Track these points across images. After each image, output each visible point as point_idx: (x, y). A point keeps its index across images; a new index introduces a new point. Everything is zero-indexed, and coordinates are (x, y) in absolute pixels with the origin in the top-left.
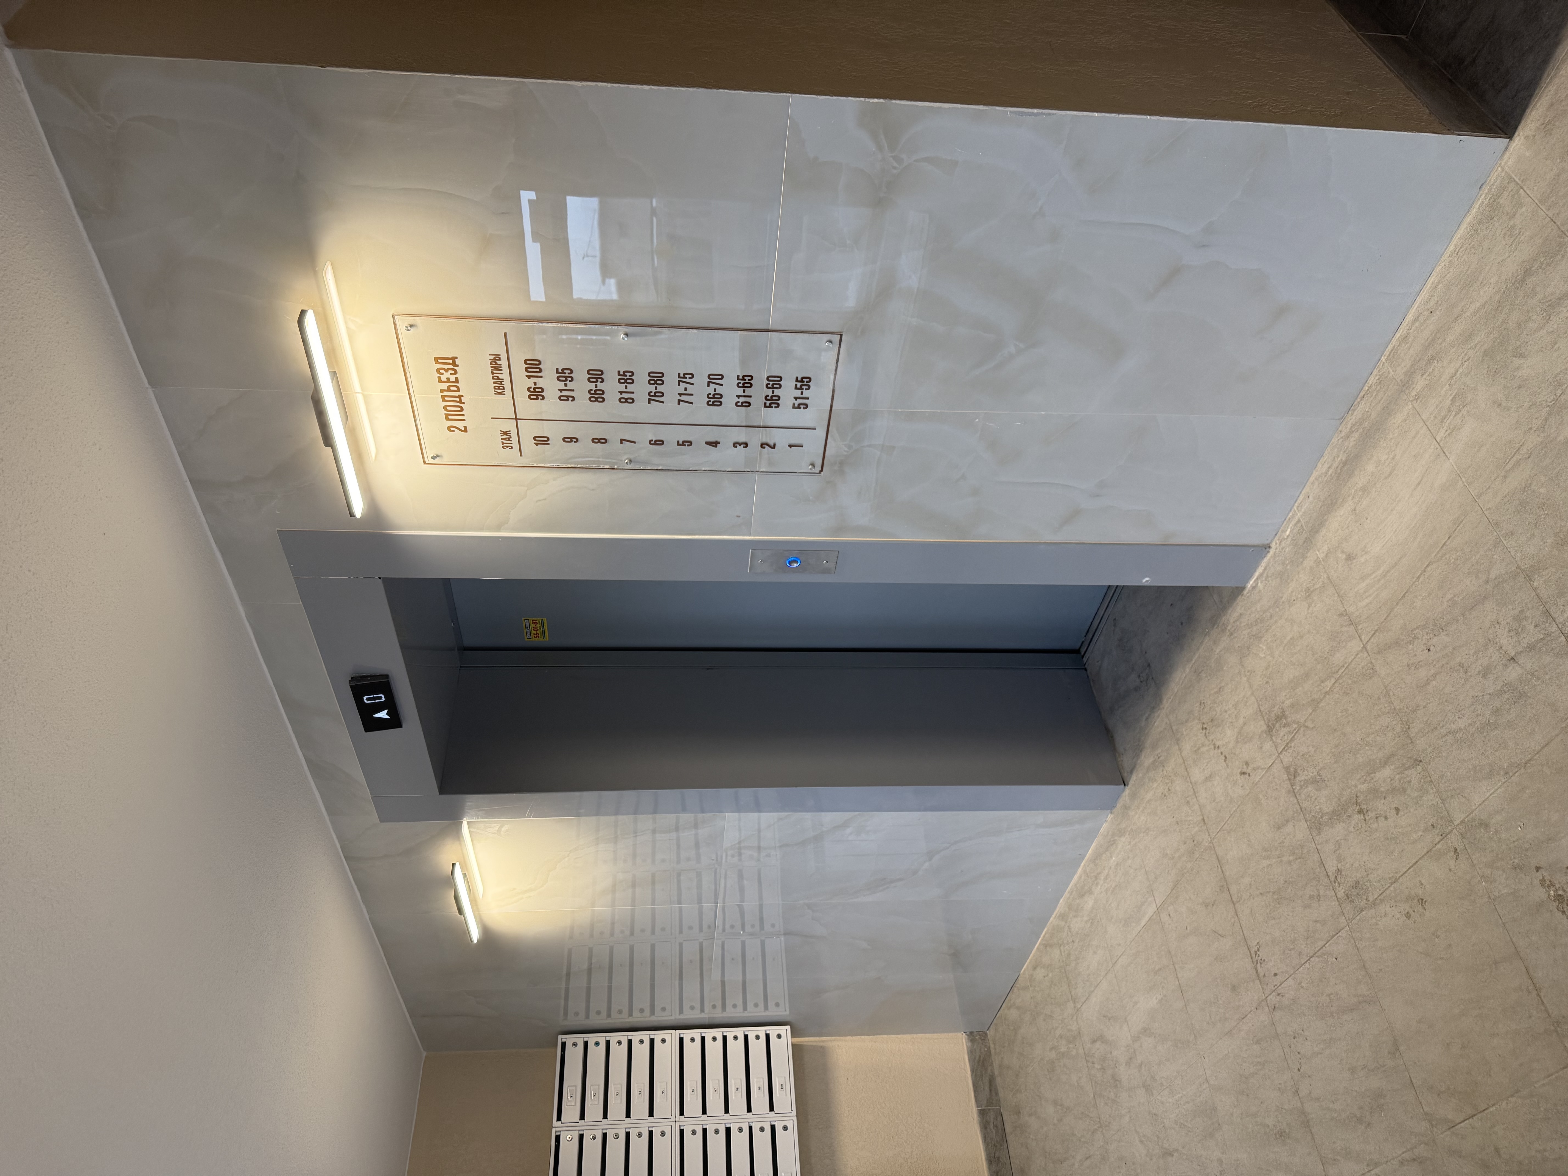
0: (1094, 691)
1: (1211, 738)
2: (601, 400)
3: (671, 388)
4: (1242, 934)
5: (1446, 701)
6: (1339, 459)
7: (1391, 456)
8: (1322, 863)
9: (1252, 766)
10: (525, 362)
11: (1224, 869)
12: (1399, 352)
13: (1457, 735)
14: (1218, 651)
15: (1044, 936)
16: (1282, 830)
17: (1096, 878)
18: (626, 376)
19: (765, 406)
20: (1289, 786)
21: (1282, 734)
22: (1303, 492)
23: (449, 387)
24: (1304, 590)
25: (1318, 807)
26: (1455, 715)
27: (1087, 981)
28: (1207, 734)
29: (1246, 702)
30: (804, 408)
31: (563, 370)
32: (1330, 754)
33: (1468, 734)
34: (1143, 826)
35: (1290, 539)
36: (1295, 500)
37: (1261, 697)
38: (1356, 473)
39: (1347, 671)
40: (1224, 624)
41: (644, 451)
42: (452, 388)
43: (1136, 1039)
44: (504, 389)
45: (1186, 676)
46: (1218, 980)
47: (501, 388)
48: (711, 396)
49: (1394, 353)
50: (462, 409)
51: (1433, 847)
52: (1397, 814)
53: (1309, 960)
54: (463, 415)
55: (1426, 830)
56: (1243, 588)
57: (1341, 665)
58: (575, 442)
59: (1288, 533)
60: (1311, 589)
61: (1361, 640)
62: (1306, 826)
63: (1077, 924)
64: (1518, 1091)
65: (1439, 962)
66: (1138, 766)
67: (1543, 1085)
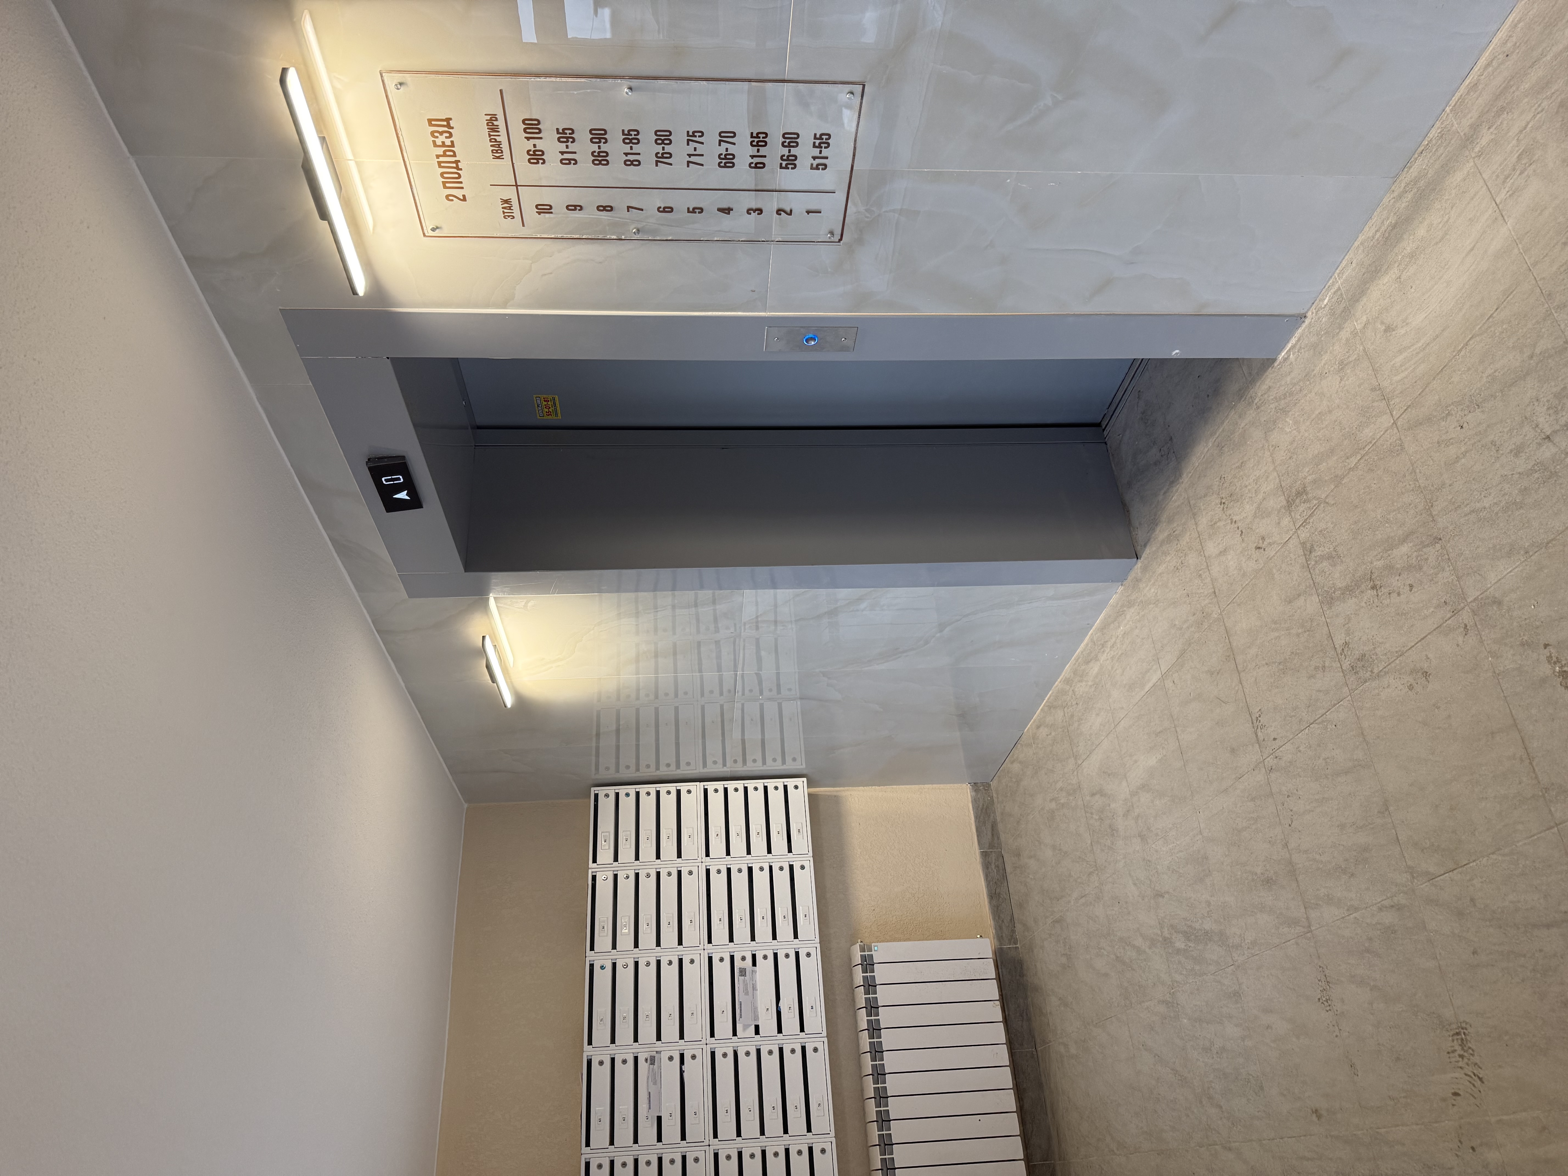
0: (1113, 465)
1: (1229, 512)
2: (605, 162)
3: (679, 148)
4: (1244, 701)
5: (1473, 479)
6: (1388, 222)
7: (1445, 220)
8: (1330, 636)
9: (1268, 541)
10: (524, 121)
11: (1231, 640)
12: (1466, 101)
13: (1481, 514)
14: (1243, 425)
15: (1048, 699)
16: (1293, 604)
17: (1103, 646)
18: (631, 135)
19: (781, 167)
20: (1304, 561)
21: (1301, 509)
22: (1346, 257)
23: (445, 152)
24: (1337, 363)
25: (1331, 582)
26: (1481, 494)
27: (1089, 740)
28: (1225, 509)
29: (1268, 477)
30: (822, 169)
31: (564, 130)
32: (1349, 531)
33: (1492, 513)
34: (1153, 598)
35: (1327, 308)
36: (1336, 266)
37: (1283, 472)
38: (1405, 236)
39: (1374, 447)
40: (1251, 397)
41: (653, 218)
42: (448, 153)
43: (1134, 794)
44: (502, 152)
45: (1208, 450)
46: (1219, 743)
47: (499, 151)
48: (723, 156)
49: (1461, 102)
50: (460, 177)
51: (1444, 623)
52: (1411, 590)
53: (1309, 726)
54: (461, 183)
55: (1438, 607)
56: (1274, 360)
57: (1368, 441)
58: (579, 210)
59: (1326, 301)
60: (1345, 362)
61: (1392, 415)
62: (1317, 600)
63: (1081, 688)
64: (1499, 849)
65: (1437, 731)
66: (1152, 540)
67: (1525, 844)
